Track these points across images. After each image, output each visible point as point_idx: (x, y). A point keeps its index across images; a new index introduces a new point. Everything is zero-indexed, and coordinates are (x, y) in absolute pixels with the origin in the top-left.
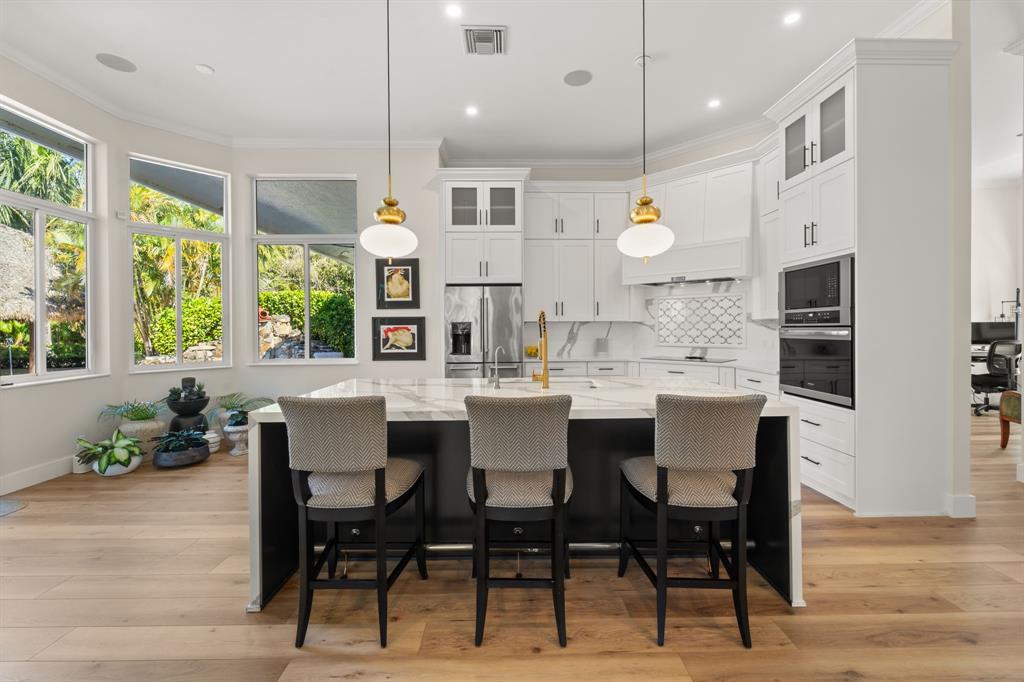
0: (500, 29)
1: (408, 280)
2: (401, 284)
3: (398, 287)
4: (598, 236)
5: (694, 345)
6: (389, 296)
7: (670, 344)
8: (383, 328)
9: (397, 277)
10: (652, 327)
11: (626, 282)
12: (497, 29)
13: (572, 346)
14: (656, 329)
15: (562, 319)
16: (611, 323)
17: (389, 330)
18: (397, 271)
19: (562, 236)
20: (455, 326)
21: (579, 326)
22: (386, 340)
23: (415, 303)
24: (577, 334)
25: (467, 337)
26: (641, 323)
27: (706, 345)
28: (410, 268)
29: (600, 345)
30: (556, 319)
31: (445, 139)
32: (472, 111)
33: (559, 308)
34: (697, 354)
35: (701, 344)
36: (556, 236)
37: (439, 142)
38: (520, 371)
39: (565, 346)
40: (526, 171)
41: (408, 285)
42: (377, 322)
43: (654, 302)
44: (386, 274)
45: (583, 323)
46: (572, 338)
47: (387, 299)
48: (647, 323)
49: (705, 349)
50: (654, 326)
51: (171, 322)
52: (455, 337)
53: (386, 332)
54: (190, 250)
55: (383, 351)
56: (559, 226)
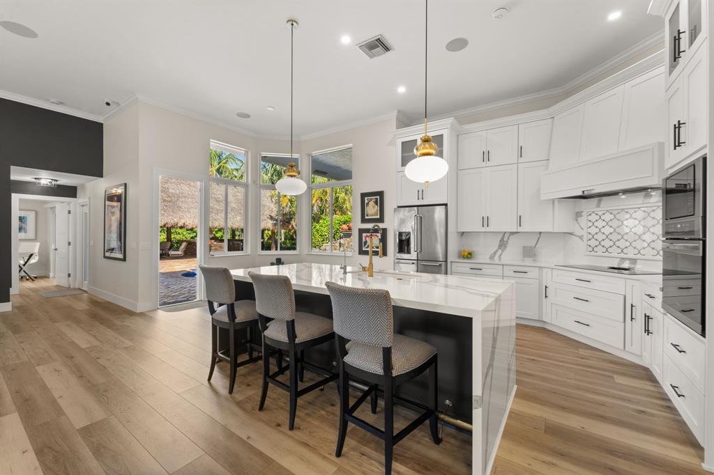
0: (378, 37)
1: (377, 204)
2: (374, 207)
3: (372, 210)
4: (521, 160)
5: (622, 255)
6: (367, 216)
7: (600, 253)
8: (364, 235)
9: (372, 203)
10: (581, 237)
11: (543, 197)
12: (376, 38)
13: (503, 251)
14: (585, 239)
15: (488, 229)
16: (540, 233)
17: (367, 236)
18: (371, 199)
19: (489, 164)
20: (400, 234)
21: (510, 236)
22: (366, 242)
23: (381, 220)
24: (507, 242)
25: (408, 241)
26: (571, 234)
27: (635, 257)
28: (378, 197)
29: (529, 252)
30: (483, 230)
31: (399, 111)
32: (402, 90)
33: (486, 221)
34: (626, 265)
35: (631, 256)
36: (484, 164)
37: (395, 114)
38: (443, 268)
39: (497, 251)
40: (450, 120)
41: (377, 208)
42: (361, 231)
43: (583, 214)
44: (366, 202)
45: (512, 233)
46: (503, 245)
47: (366, 217)
48: (576, 233)
49: (634, 261)
50: (583, 236)
51: (317, 231)
52: (401, 241)
53: (366, 238)
54: (325, 193)
55: (364, 249)
56: (486, 156)
